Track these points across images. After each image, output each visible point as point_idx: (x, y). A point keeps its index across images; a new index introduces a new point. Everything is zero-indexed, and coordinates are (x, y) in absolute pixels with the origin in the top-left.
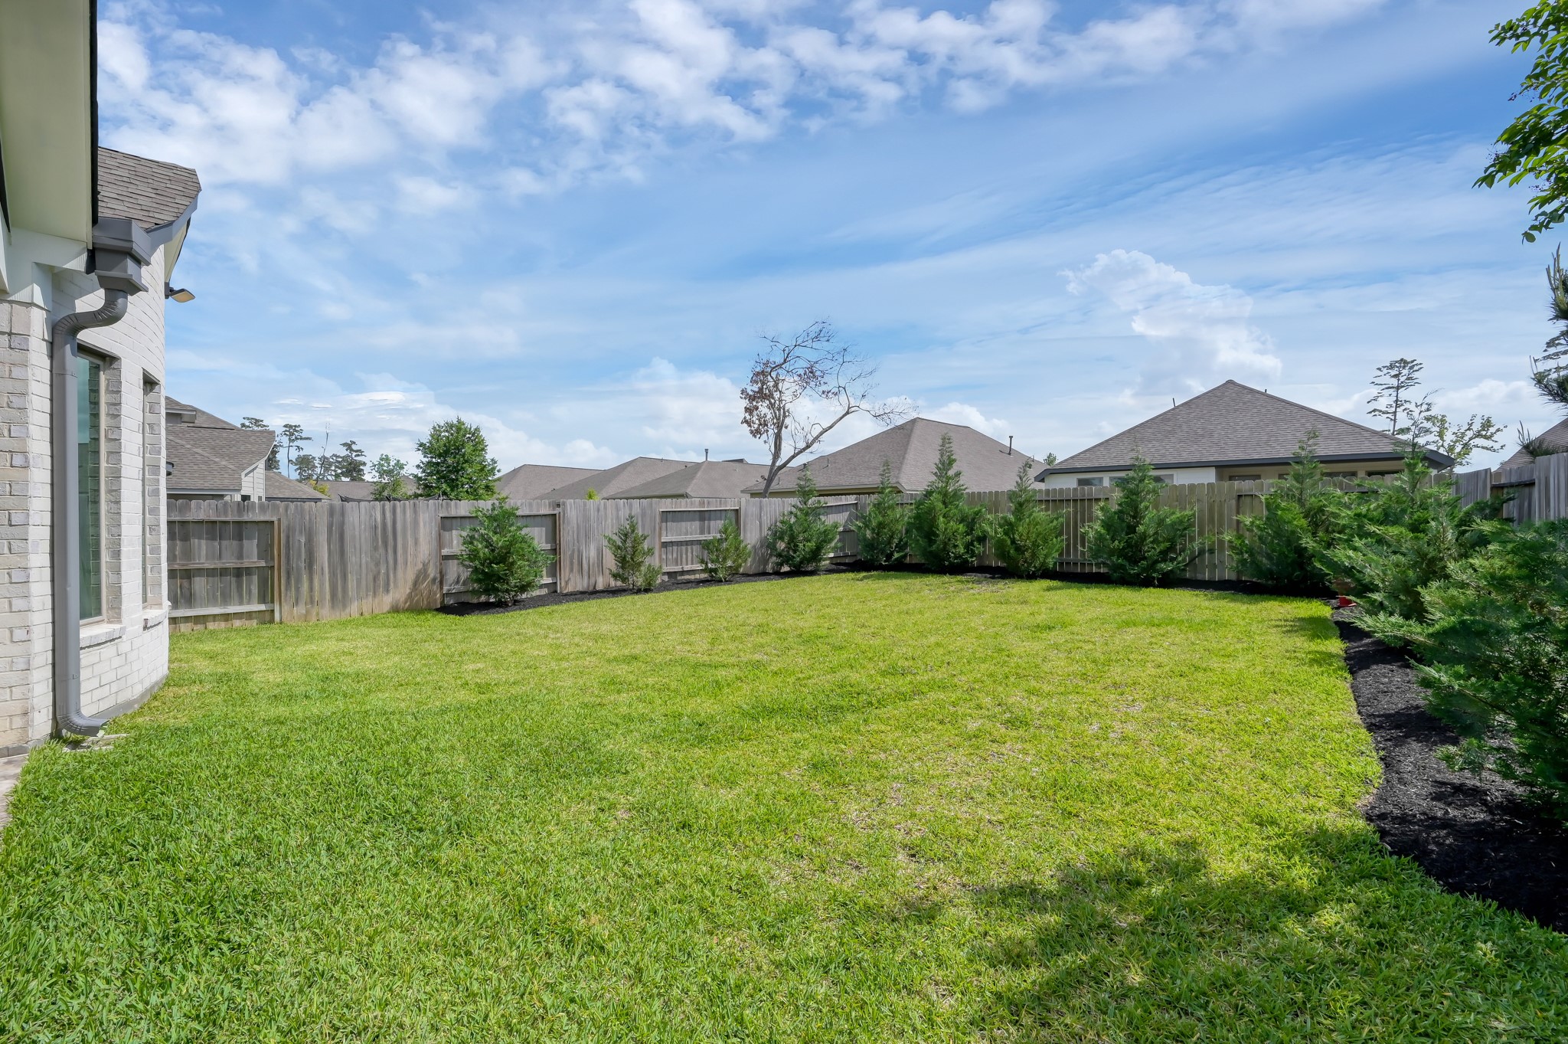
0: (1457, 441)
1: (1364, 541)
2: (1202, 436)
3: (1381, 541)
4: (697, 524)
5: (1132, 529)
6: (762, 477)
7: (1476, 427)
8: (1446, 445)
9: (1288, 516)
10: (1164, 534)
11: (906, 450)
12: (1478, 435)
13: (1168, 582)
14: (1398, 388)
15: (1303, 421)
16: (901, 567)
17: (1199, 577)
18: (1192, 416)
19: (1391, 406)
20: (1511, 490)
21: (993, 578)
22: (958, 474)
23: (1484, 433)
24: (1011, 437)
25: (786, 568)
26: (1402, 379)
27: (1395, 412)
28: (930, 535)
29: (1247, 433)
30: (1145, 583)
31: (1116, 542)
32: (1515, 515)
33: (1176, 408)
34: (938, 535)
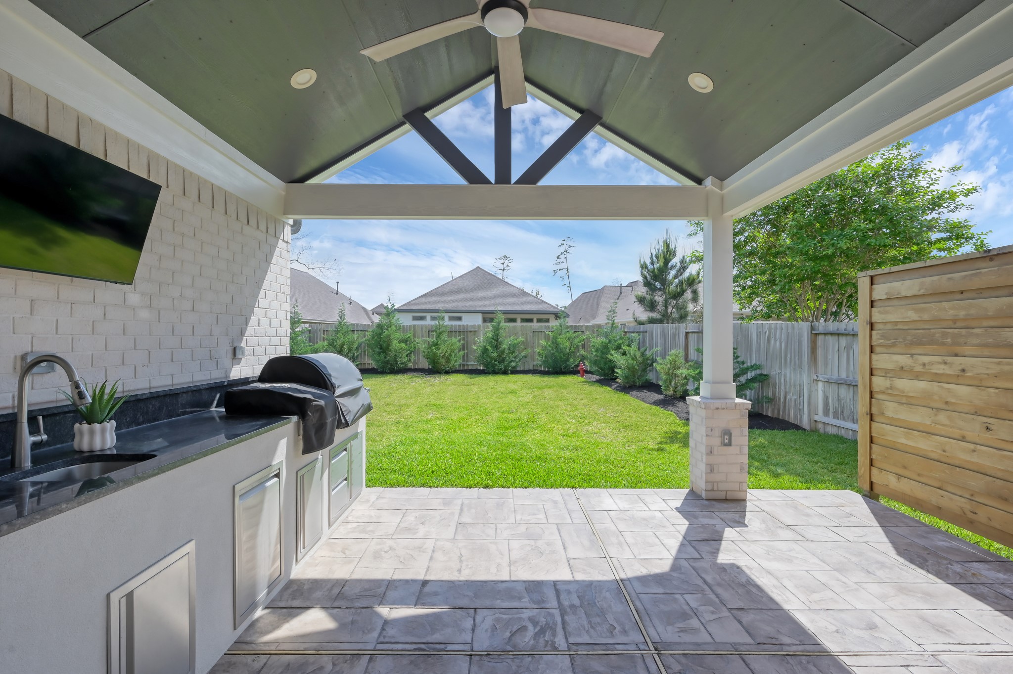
5: (497, 347)
10: (512, 349)
18: (465, 284)
24: (338, 283)
29: (493, 296)
33: (453, 280)
34: (391, 351)
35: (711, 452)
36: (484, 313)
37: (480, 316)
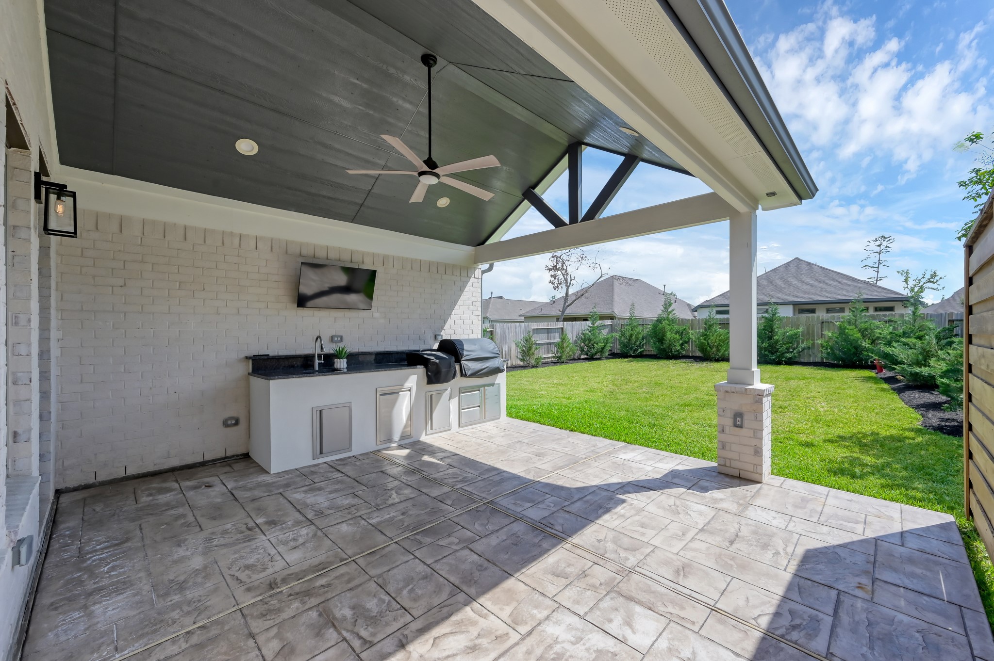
0: (915, 285)
1: (897, 344)
2: (785, 288)
3: (906, 344)
4: (546, 335)
5: (770, 338)
6: (559, 310)
7: (928, 276)
8: (909, 287)
9: (851, 333)
10: (786, 340)
11: (613, 293)
12: (929, 281)
13: (791, 362)
14: (880, 253)
15: (840, 280)
16: (642, 356)
17: (802, 360)
18: (777, 277)
19: (876, 264)
20: (958, 322)
21: (696, 361)
22: (673, 310)
23: (932, 280)
24: (665, 285)
25: (583, 357)
26: (882, 247)
27: (878, 267)
28: (661, 340)
29: (809, 287)
30: (779, 363)
31: (764, 344)
32: (960, 333)
33: (766, 273)
34: (666, 340)
35: (723, 431)
36: (795, 304)
37: (790, 308)
